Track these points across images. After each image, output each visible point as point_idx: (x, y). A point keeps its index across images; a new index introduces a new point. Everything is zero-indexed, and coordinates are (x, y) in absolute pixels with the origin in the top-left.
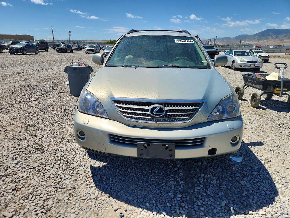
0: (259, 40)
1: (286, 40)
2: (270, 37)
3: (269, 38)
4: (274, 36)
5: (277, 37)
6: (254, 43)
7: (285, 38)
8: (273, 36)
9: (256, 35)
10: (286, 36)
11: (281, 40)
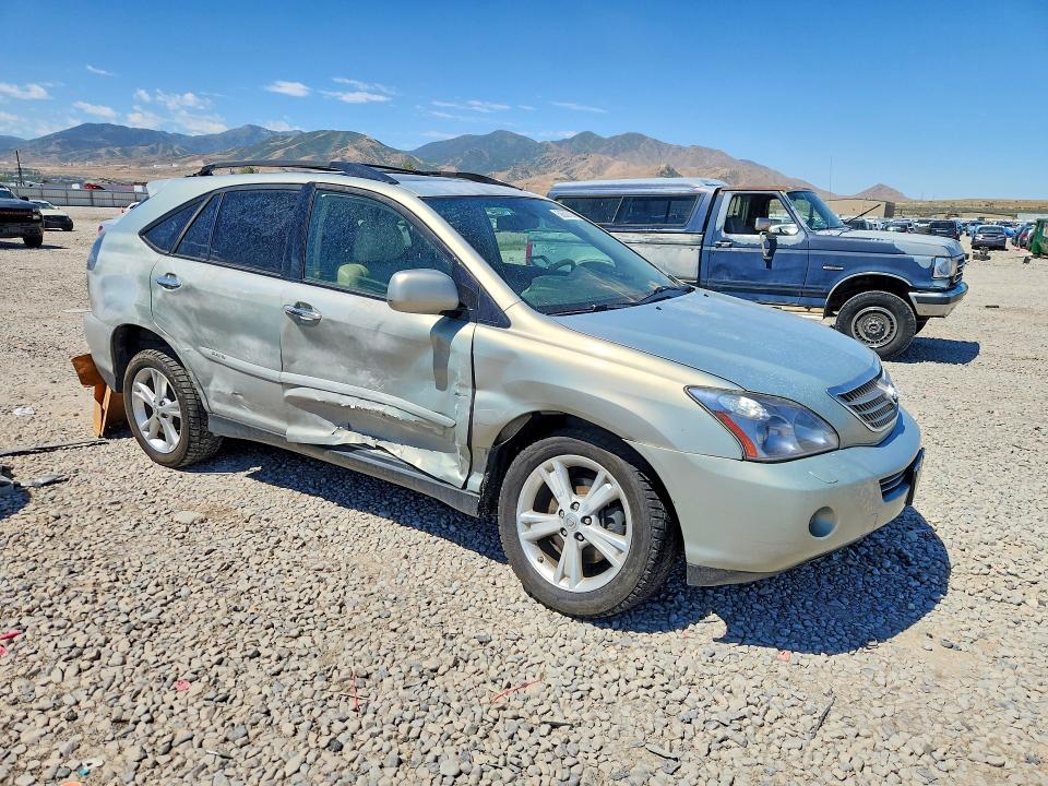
0: (66, 160)
1: (160, 166)
2: (102, 151)
3: (99, 156)
4: (117, 150)
5: (126, 154)
6: (48, 169)
7: (153, 157)
8: (111, 149)
9: (46, 140)
10: (153, 152)
11: (143, 164)
